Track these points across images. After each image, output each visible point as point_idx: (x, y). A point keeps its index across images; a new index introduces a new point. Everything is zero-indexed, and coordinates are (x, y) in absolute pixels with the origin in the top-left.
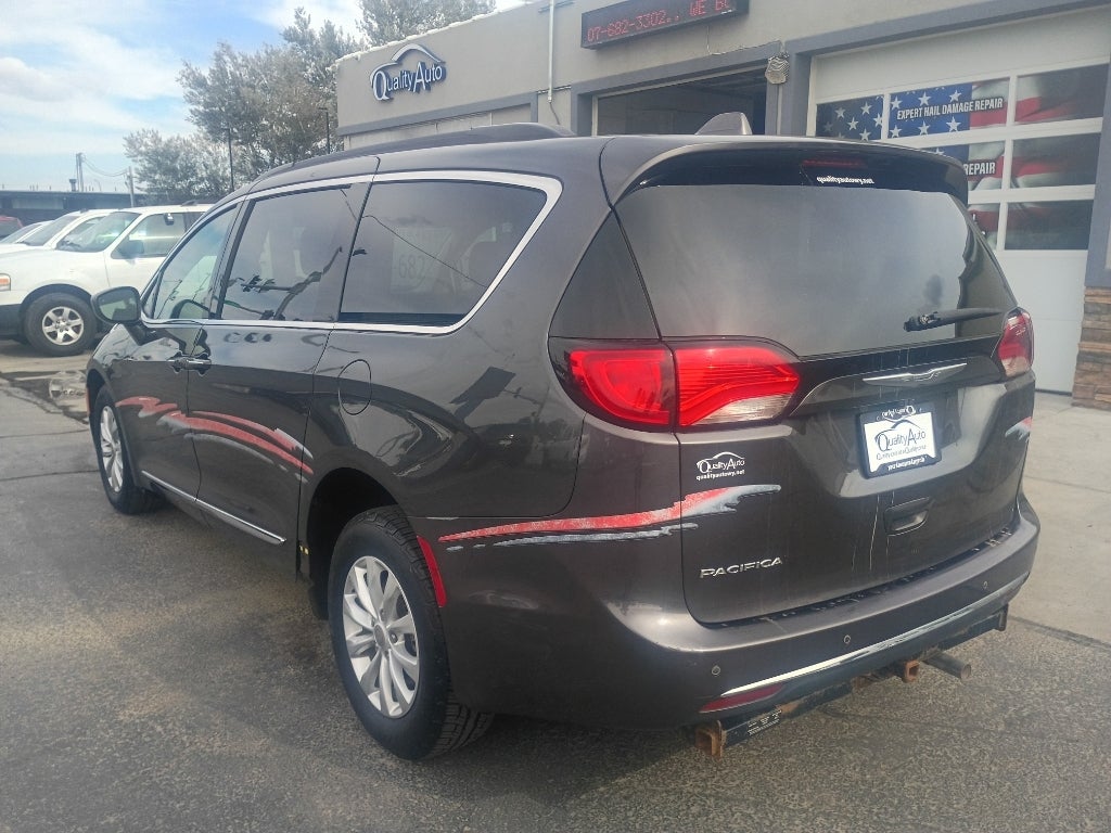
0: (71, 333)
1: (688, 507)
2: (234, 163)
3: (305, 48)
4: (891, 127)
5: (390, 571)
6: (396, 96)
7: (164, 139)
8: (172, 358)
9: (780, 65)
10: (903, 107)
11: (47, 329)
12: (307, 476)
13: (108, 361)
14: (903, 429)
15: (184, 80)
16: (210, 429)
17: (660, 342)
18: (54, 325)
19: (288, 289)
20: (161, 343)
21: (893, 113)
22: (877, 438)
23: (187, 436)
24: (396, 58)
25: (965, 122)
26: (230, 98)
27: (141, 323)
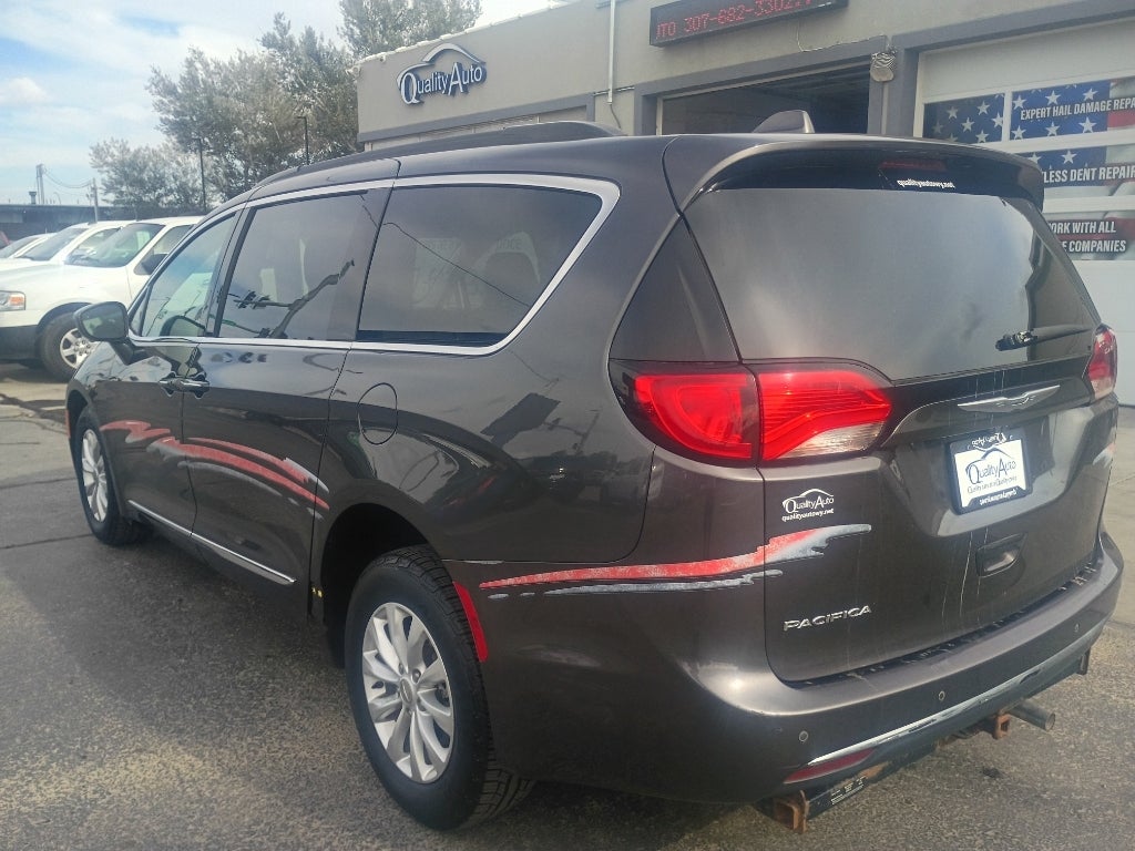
1: (773, 552)
2: (206, 174)
3: (285, 55)
4: (1013, 127)
5: (415, 617)
6: (427, 100)
7: (132, 150)
8: (163, 379)
9: (888, 60)
10: (1027, 106)
11: (65, 353)
12: (322, 511)
13: (92, 382)
14: (994, 458)
15: (153, 87)
16: (208, 457)
17: (741, 365)
18: (73, 347)
19: (289, 305)
20: (150, 363)
21: (1016, 114)
22: (968, 469)
23: (181, 463)
24: (428, 58)
25: (1101, 123)
26: (202, 106)
27: (128, 341)
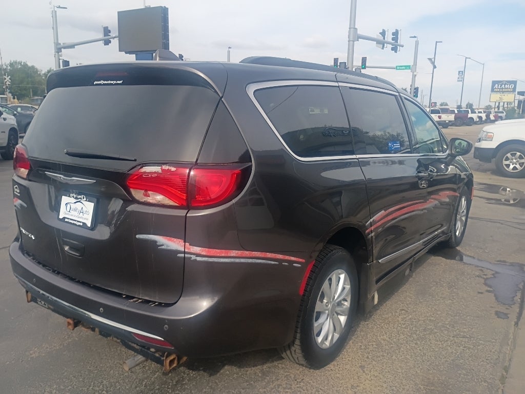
0: (518, 166)
11: (505, 163)
14: (79, 206)
18: (509, 161)
22: (66, 205)
